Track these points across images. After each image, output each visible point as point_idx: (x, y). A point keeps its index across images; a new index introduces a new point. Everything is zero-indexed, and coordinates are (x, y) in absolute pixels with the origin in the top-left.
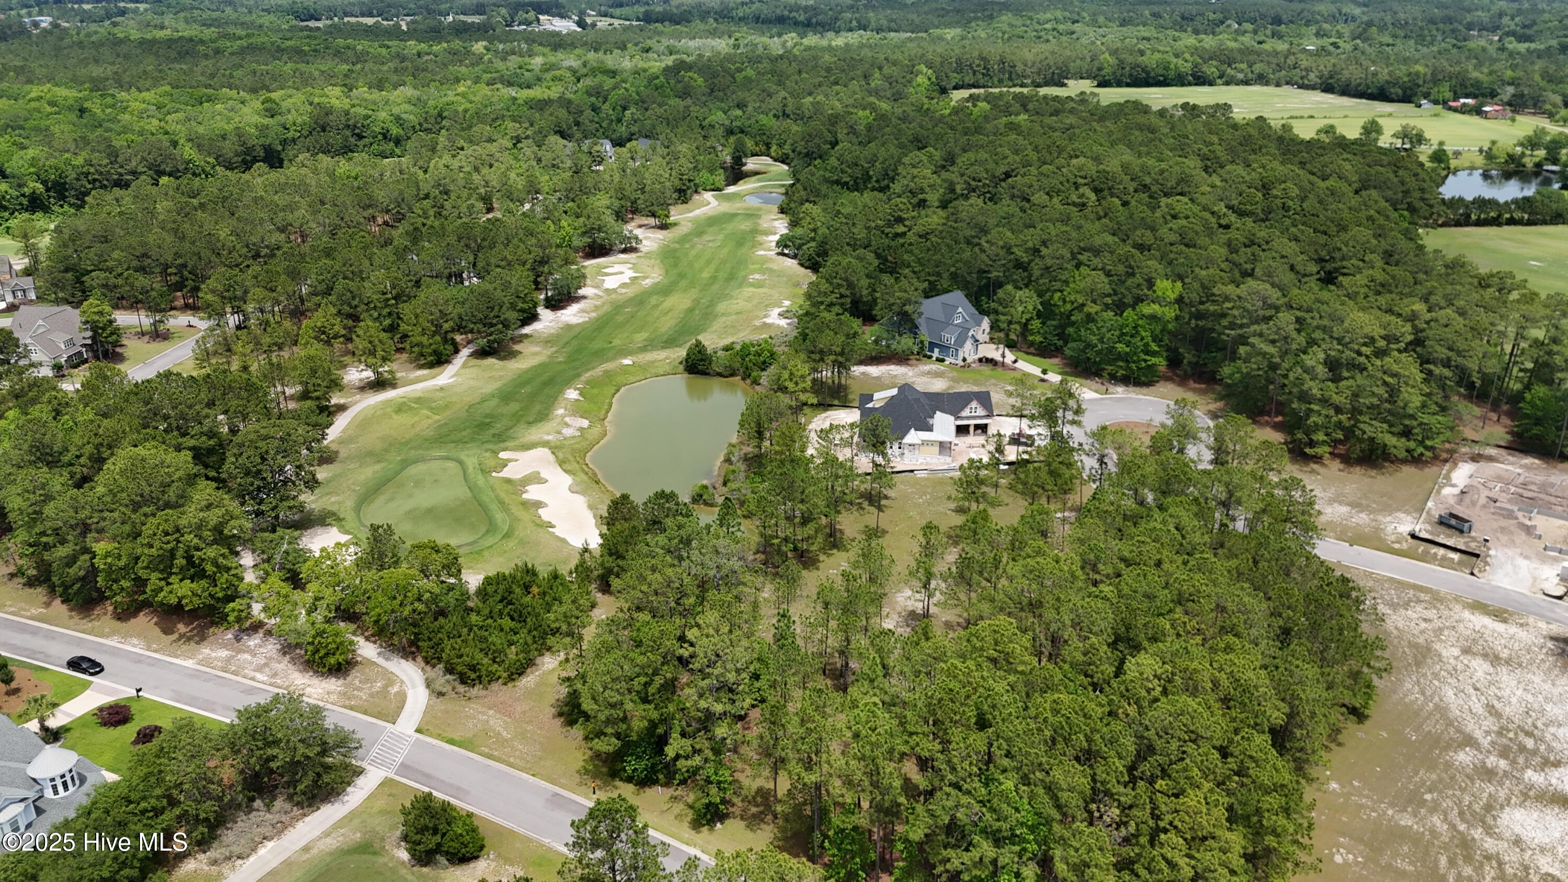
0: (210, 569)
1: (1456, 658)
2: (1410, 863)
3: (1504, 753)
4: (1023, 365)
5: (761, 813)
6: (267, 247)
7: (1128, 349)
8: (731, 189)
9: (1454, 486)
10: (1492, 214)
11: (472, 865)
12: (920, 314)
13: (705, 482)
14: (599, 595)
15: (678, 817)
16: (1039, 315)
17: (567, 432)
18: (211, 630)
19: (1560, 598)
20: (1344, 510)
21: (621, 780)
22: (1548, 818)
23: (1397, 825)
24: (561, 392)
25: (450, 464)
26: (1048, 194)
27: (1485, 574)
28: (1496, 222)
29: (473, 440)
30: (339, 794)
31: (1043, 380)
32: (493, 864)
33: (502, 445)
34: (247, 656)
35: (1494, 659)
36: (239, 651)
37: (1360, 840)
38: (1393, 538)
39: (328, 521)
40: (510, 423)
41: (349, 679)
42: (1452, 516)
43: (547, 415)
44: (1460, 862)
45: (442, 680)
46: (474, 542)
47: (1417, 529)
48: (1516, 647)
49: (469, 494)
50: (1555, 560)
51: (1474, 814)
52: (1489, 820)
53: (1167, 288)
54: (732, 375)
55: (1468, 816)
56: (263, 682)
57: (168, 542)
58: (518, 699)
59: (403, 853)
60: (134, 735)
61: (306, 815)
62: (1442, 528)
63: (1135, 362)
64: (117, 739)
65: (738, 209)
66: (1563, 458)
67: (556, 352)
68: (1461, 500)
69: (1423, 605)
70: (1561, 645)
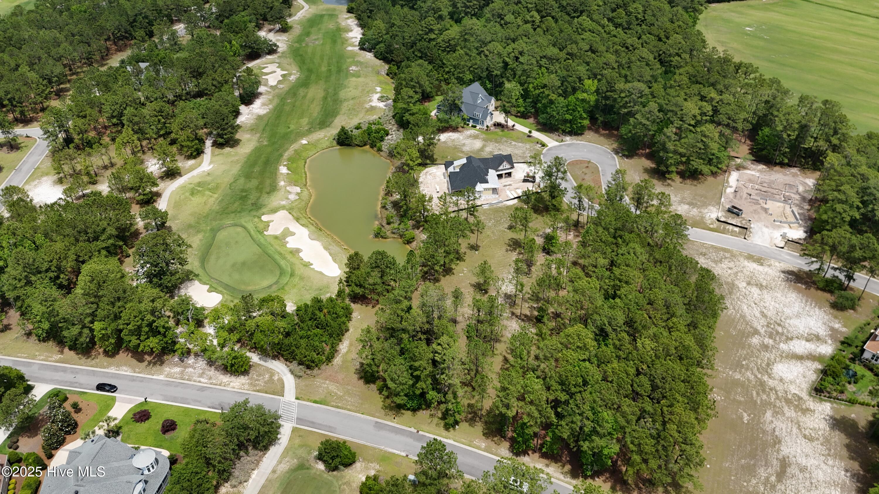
1: (745, 288)
2: (742, 397)
3: (770, 337)
4: (518, 127)
5: (474, 417)
7: (571, 117)
9: (731, 187)
11: (354, 466)
12: (462, 103)
13: (377, 224)
14: (352, 304)
15: (437, 425)
16: (522, 96)
17: (292, 197)
18: (165, 357)
19: (782, 248)
20: (686, 207)
21: (404, 409)
22: (791, 366)
23: (734, 379)
24: (277, 169)
25: (239, 229)
27: (750, 238)
29: (243, 210)
30: (275, 440)
31: (529, 136)
32: (363, 464)
33: (261, 211)
34: (190, 370)
35: (761, 287)
36: (186, 367)
37: (721, 389)
38: (709, 222)
39: (191, 277)
40: (258, 195)
41: (250, 375)
42: (734, 207)
43: (276, 186)
44: (761, 393)
45: (300, 369)
46: (277, 283)
47: (720, 215)
48: (769, 279)
49: (260, 250)
50: (779, 227)
51: (763, 369)
52: (769, 370)
53: (591, 84)
54: (365, 145)
55: (761, 370)
56: (206, 383)
57: (137, 322)
58: (337, 372)
59: (321, 466)
60: (159, 427)
61: (265, 454)
62: (729, 214)
63: (575, 124)
64: (149, 428)
65: (322, 10)
66: (776, 164)
67: (260, 137)
68: (736, 196)
69: (728, 260)
70: (787, 275)
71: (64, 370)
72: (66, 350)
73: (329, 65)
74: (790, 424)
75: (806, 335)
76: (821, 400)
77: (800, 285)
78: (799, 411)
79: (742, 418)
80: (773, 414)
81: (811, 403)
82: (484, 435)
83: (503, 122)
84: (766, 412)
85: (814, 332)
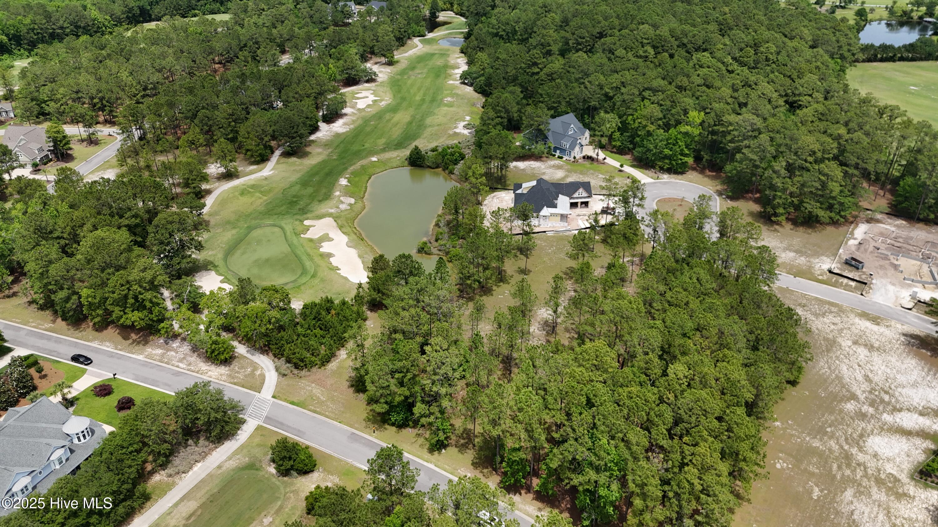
0: (148, 304)
1: (849, 347)
2: (817, 468)
3: (872, 404)
4: (609, 161)
5: (467, 443)
6: (151, 83)
7: (671, 153)
8: (430, 36)
9: (855, 239)
10: (890, 54)
11: (310, 475)
12: (549, 130)
13: (425, 239)
14: (369, 312)
15: (421, 446)
16: (619, 129)
17: (343, 207)
18: (151, 337)
19: (910, 309)
20: (792, 254)
21: (389, 424)
22: (893, 441)
23: (811, 446)
24: (337, 180)
25: (277, 230)
26: (625, 49)
27: (869, 295)
28: (892, 59)
29: (288, 213)
30: (233, 435)
31: (621, 171)
32: (322, 474)
33: (305, 216)
34: (173, 353)
35: (871, 347)
36: (168, 350)
37: (791, 455)
38: (819, 272)
39: (209, 267)
40: (308, 201)
41: (232, 366)
42: (853, 259)
43: (330, 196)
44: (844, 467)
45: (285, 367)
46: (295, 281)
47: (832, 267)
48: (883, 340)
49: (289, 249)
50: (910, 286)
51: (853, 439)
52: (861, 443)
53: (695, 116)
54: (437, 167)
55: (850, 441)
56: (183, 369)
57: (123, 291)
58: (328, 377)
59: (272, 470)
60: (116, 404)
61: (216, 448)
62: (847, 267)
63: (674, 160)
64: (106, 404)
65: (435, 50)
66: (919, 220)
67: (332, 152)
68: (859, 248)
69: (833, 314)
70: (909, 339)
71: (49, 338)
72: (59, 320)
73: (424, 95)
74: (876, 509)
75: (921, 408)
76: (926, 486)
77: (924, 351)
78: (892, 495)
79: (810, 492)
80: (855, 493)
81: (911, 489)
82: (472, 464)
83: (594, 156)
84: (846, 490)
85: (932, 406)
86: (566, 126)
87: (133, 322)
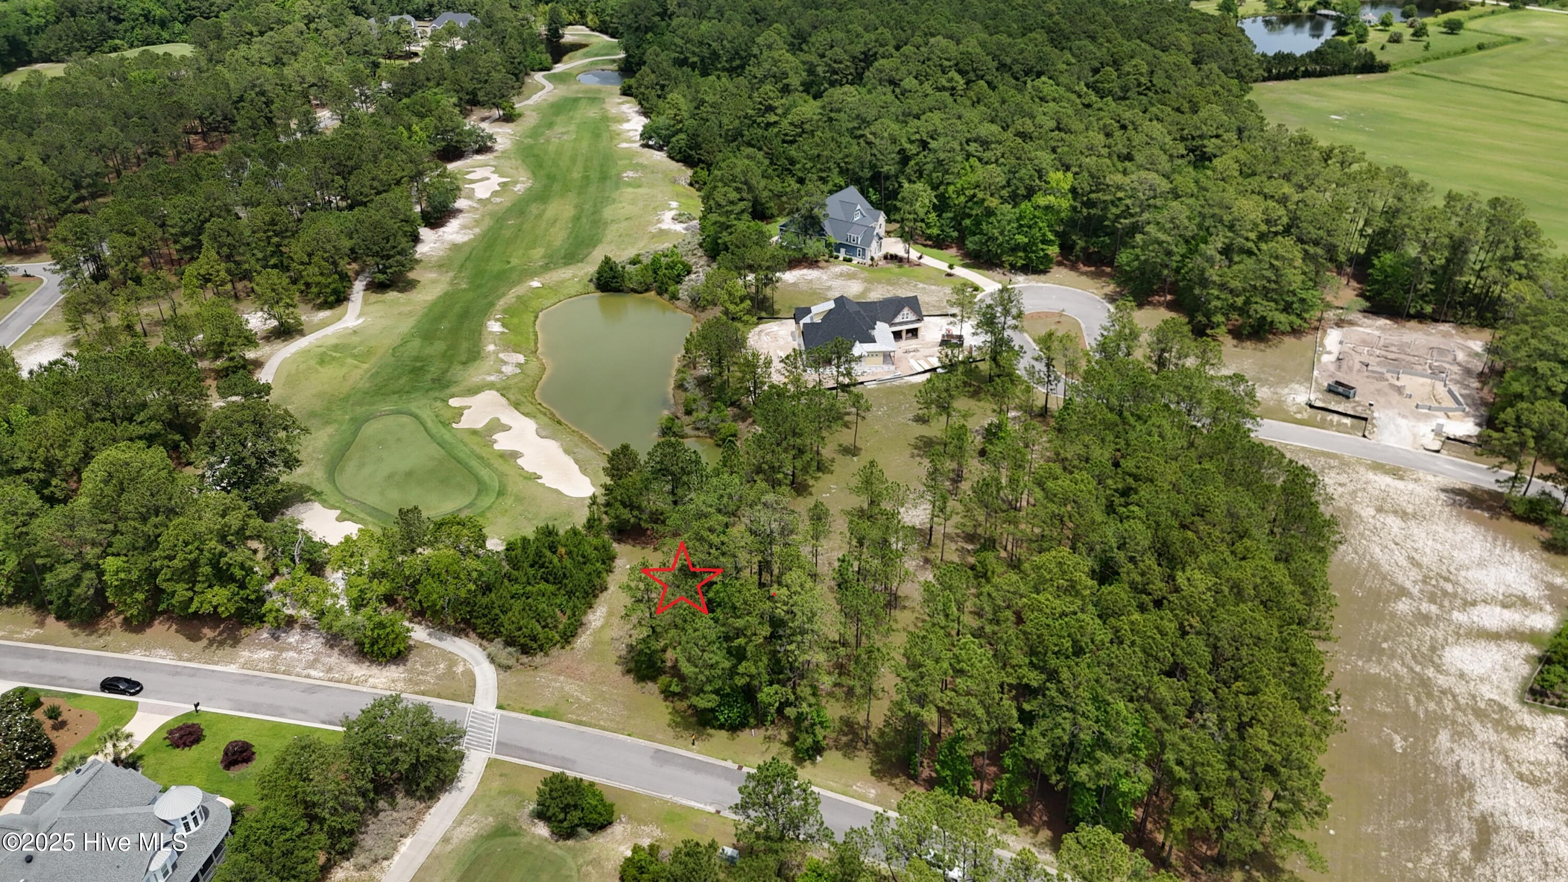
1: (1374, 517)
2: (1387, 706)
3: (1432, 599)
4: (927, 260)
5: (852, 741)
6: (88, 176)
7: (1026, 240)
8: (559, 68)
9: (1329, 353)
10: (1290, 68)
11: (609, 831)
12: (826, 216)
14: (615, 545)
16: (935, 207)
17: (508, 370)
18: (243, 631)
19: (1438, 451)
21: (713, 727)
22: (1479, 651)
23: (1369, 674)
24: (482, 325)
25: (405, 419)
27: (1374, 435)
28: (1293, 75)
29: (415, 389)
30: (452, 781)
31: (949, 275)
32: (629, 827)
33: (448, 391)
34: (291, 654)
35: (1403, 515)
36: (282, 650)
38: (1294, 409)
39: (307, 496)
40: (444, 366)
41: (409, 664)
42: (1337, 383)
43: (479, 353)
44: (1424, 699)
45: (505, 654)
46: (471, 505)
47: (1313, 397)
48: (1417, 502)
49: (442, 452)
50: (1427, 417)
51: (1423, 655)
52: (1436, 659)
53: (1060, 180)
54: (647, 290)
55: (1420, 659)
56: (320, 679)
57: (191, 552)
58: (580, 662)
59: (542, 830)
60: (220, 755)
61: (429, 807)
62: (1330, 396)
63: (1034, 252)
64: (199, 759)
65: (577, 92)
66: (1410, 317)
67: (455, 278)
68: (1340, 367)
69: (1335, 471)
70: (1452, 496)
71: (42, 655)
72: (51, 620)
73: (586, 169)
74: (1488, 755)
75: (1501, 597)
76: (1545, 711)
77: (1479, 512)
78: (1503, 731)
79: (1391, 744)
80: (1452, 736)
81: (1526, 717)
82: (873, 773)
83: (901, 253)
84: (1438, 733)
85: (1515, 592)
86: (849, 207)
87: (215, 607)
